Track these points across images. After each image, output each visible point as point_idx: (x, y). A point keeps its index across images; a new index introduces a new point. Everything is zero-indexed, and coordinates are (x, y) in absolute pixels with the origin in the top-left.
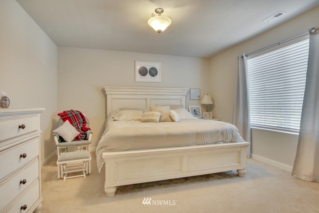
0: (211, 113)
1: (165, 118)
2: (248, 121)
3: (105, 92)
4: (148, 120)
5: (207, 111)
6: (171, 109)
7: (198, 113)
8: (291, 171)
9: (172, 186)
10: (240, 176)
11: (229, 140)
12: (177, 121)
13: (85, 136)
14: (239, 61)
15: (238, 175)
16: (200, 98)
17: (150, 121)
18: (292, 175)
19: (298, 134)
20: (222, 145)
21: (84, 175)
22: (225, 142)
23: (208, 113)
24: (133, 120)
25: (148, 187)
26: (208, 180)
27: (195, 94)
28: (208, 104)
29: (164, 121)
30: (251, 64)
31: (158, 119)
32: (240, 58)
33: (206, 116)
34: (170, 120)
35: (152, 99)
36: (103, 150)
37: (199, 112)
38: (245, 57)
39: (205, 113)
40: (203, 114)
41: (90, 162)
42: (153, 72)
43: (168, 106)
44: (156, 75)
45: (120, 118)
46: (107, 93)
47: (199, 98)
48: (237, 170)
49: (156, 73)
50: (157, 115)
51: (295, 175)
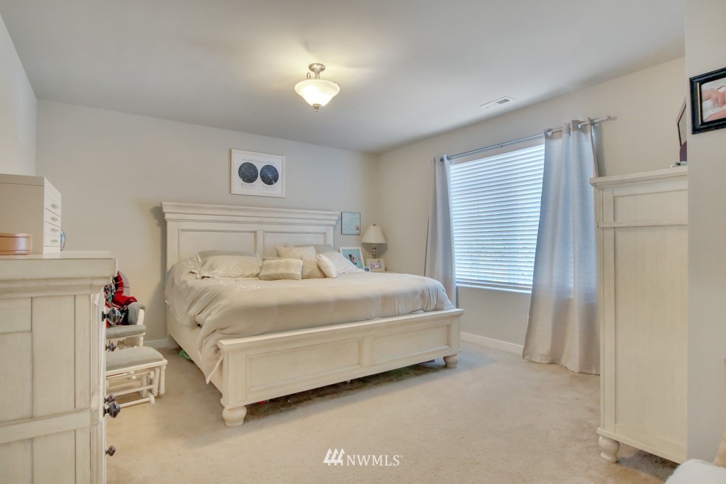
0: (382, 260)
1: (309, 270)
2: (452, 274)
3: (163, 214)
4: (276, 274)
5: (375, 257)
6: (318, 252)
7: (356, 261)
8: (521, 353)
9: (344, 395)
10: (449, 368)
11: (432, 307)
12: (335, 276)
13: (123, 316)
14: (437, 166)
15: (446, 367)
16: (360, 232)
17: (281, 277)
18: (523, 358)
19: (530, 292)
20: (422, 315)
21: (152, 398)
22: (425, 311)
23: (376, 260)
24: (241, 276)
25: (301, 401)
26: (401, 380)
27: (350, 223)
28: (376, 244)
29: (309, 277)
30: (457, 173)
31: (299, 273)
32: (438, 161)
33: (373, 266)
34: (319, 274)
35: (267, 232)
36: (217, 335)
37: (360, 259)
38: (446, 161)
39: (371, 261)
40: (368, 264)
41: (164, 368)
42: (270, 176)
43: (312, 247)
44: (275, 182)
45: (213, 274)
46: (167, 216)
47: (358, 232)
48: (445, 358)
49: (276, 179)
50: (295, 265)
51: (527, 357)
